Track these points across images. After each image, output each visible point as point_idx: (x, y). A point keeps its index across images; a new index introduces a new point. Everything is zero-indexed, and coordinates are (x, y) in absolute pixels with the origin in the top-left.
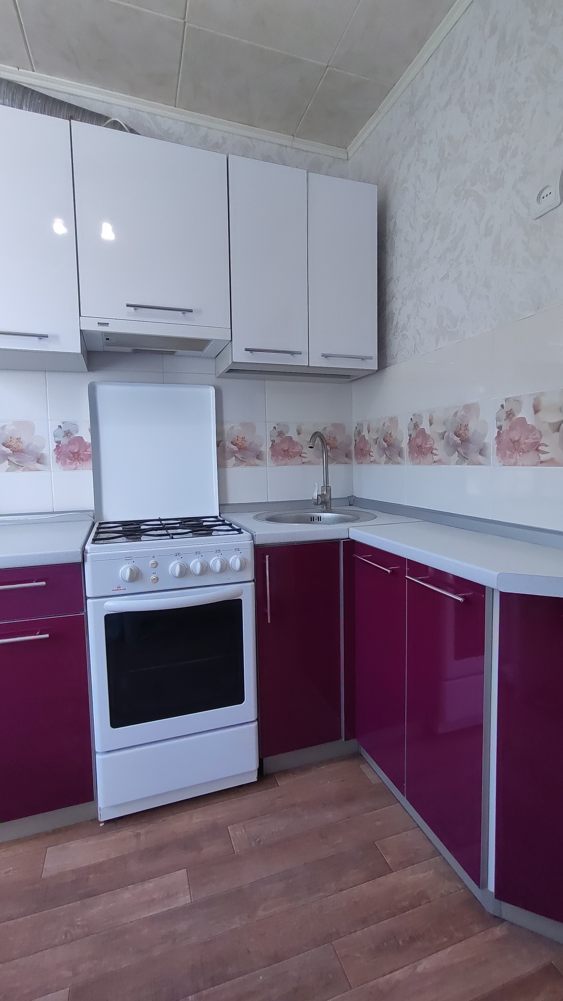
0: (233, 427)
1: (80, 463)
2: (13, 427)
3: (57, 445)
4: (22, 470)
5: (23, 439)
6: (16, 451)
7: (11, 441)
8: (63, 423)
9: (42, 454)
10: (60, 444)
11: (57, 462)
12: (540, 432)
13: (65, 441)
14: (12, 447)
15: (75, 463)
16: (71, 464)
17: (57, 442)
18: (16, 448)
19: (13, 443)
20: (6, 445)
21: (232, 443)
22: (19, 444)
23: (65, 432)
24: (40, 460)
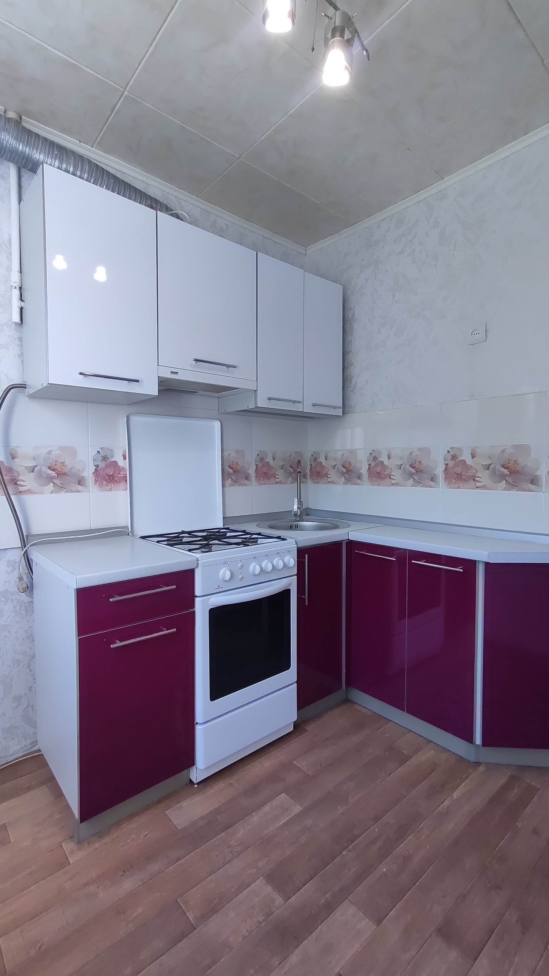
0: (229, 454)
1: (114, 485)
2: (58, 452)
3: (95, 469)
4: (64, 492)
5: (67, 462)
6: (60, 474)
7: (56, 465)
8: (101, 449)
9: (83, 476)
10: (98, 468)
11: (95, 484)
12: (476, 470)
13: (102, 465)
14: (57, 470)
15: (110, 484)
16: (106, 485)
17: (95, 466)
18: (61, 472)
19: (58, 467)
20: (52, 469)
21: (229, 467)
22: (63, 467)
23: (103, 456)
24: (81, 482)
